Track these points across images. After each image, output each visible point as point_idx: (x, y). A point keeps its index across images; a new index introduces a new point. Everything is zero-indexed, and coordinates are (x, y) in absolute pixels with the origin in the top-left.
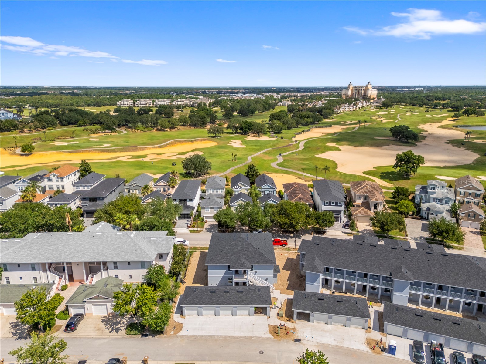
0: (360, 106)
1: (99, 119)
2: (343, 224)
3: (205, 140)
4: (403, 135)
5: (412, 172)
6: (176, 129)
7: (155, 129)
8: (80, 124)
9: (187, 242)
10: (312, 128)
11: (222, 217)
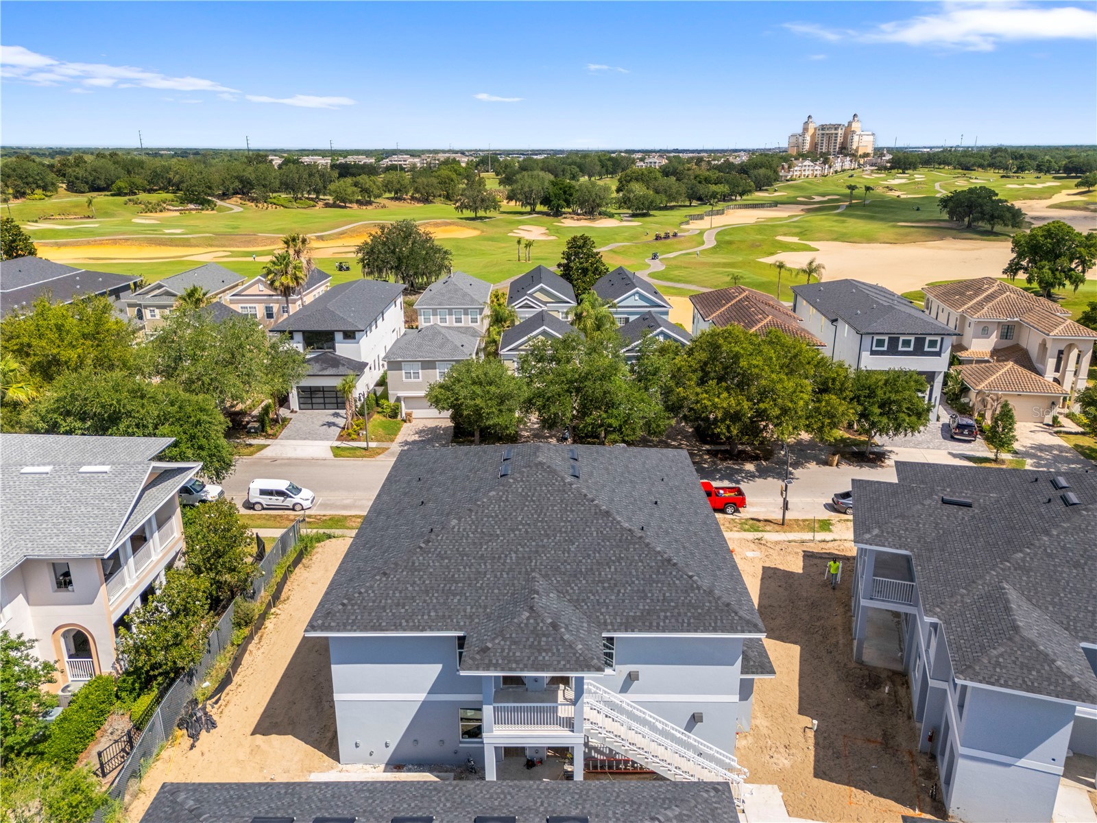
0: (838, 167)
1: (171, 176)
2: (939, 424)
3: (450, 224)
4: (982, 213)
5: (1067, 282)
6: (374, 205)
7: (321, 203)
8: (119, 189)
9: (304, 496)
10: (728, 207)
11: (463, 393)
